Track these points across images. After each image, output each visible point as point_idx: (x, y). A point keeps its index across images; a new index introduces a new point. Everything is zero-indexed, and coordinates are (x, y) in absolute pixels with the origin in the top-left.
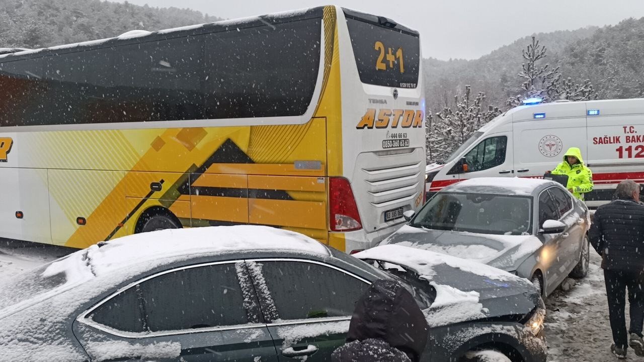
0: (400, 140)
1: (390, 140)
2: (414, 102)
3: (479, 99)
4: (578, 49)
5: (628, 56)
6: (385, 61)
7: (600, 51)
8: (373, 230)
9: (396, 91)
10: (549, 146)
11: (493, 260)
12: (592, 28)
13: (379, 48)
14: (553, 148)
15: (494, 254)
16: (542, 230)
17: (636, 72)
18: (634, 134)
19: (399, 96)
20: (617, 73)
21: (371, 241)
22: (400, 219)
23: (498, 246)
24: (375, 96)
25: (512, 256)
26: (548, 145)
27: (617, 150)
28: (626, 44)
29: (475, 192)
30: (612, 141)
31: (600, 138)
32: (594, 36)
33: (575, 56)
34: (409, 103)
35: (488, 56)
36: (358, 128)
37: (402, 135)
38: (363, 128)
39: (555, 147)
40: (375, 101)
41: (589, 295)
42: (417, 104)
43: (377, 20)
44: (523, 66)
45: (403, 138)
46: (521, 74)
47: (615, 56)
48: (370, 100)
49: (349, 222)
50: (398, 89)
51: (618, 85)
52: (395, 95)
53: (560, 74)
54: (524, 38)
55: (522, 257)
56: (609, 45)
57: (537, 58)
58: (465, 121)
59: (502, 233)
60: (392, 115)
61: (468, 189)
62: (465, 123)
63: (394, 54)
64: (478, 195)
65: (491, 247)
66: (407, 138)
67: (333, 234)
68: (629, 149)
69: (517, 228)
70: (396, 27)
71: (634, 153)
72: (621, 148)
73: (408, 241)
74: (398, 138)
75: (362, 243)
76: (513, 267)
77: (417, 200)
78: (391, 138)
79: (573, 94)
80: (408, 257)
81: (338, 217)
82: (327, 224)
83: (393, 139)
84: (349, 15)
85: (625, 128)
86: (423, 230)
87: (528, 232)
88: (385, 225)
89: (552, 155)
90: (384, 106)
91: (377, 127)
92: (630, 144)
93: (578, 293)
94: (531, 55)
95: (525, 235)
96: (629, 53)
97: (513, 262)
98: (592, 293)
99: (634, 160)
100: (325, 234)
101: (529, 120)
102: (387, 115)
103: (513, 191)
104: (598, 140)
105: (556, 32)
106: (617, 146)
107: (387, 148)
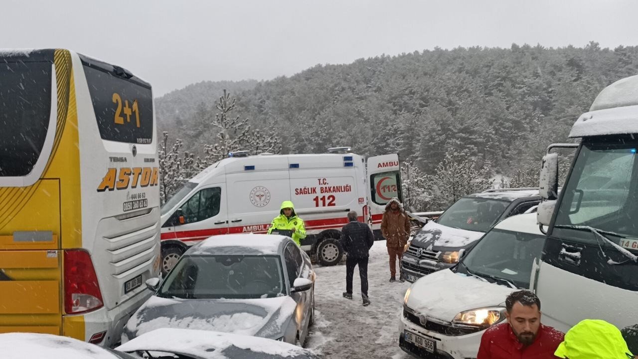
0: (139, 201)
1: (130, 202)
2: (151, 159)
3: (177, 147)
4: (244, 100)
5: (283, 108)
6: (122, 114)
7: (261, 102)
8: (114, 305)
9: (135, 147)
10: (260, 196)
11: (261, 329)
12: (252, 81)
13: (117, 100)
14: (263, 198)
15: (260, 322)
16: (293, 289)
17: (291, 122)
18: (326, 186)
19: (137, 153)
20: (276, 122)
21: (113, 319)
22: (139, 288)
23: (260, 312)
24: (115, 153)
25: (276, 321)
26: (258, 196)
27: (314, 200)
28: (282, 98)
29: (223, 254)
30: (310, 192)
31: (301, 189)
32: (255, 89)
33: (242, 105)
34: (147, 160)
35: (161, 98)
36: (99, 191)
37: (141, 195)
38: (104, 190)
39: (264, 197)
40: (115, 160)
41: (324, 343)
42: (153, 160)
43: (112, 69)
44: (217, 116)
45: (142, 198)
46: (215, 123)
47: (273, 108)
48: (111, 158)
49: (88, 302)
50: (137, 145)
51: (278, 133)
52: (134, 152)
53: (250, 126)
54: (194, 84)
55: (286, 321)
56: (268, 98)
57: (228, 109)
58: (166, 169)
59: (258, 296)
60: (132, 174)
61: (215, 251)
62: (167, 171)
63: (130, 106)
64: (226, 257)
65: (254, 314)
66: (145, 198)
67: (68, 318)
68: (323, 199)
69: (272, 290)
70: (131, 78)
71: (327, 202)
72: (317, 197)
73: (164, 316)
74: (138, 199)
75: (104, 323)
76: (280, 333)
77: (155, 265)
78: (131, 200)
79: (261, 145)
80: (189, 342)
81: (75, 297)
82: (60, 307)
83: (133, 200)
84: (86, 63)
85: (319, 180)
86: (175, 301)
87: (282, 292)
88: (127, 297)
89: (262, 205)
90: (123, 165)
91: (118, 189)
92: (324, 194)
93: (314, 342)
94: (223, 106)
95: (280, 296)
96: (285, 106)
97: (279, 327)
98: (326, 341)
99: (327, 208)
100: (58, 319)
101: (240, 172)
102: (127, 174)
103: (260, 250)
104: (299, 191)
105: (222, 81)
106: (314, 196)
107: (128, 210)
